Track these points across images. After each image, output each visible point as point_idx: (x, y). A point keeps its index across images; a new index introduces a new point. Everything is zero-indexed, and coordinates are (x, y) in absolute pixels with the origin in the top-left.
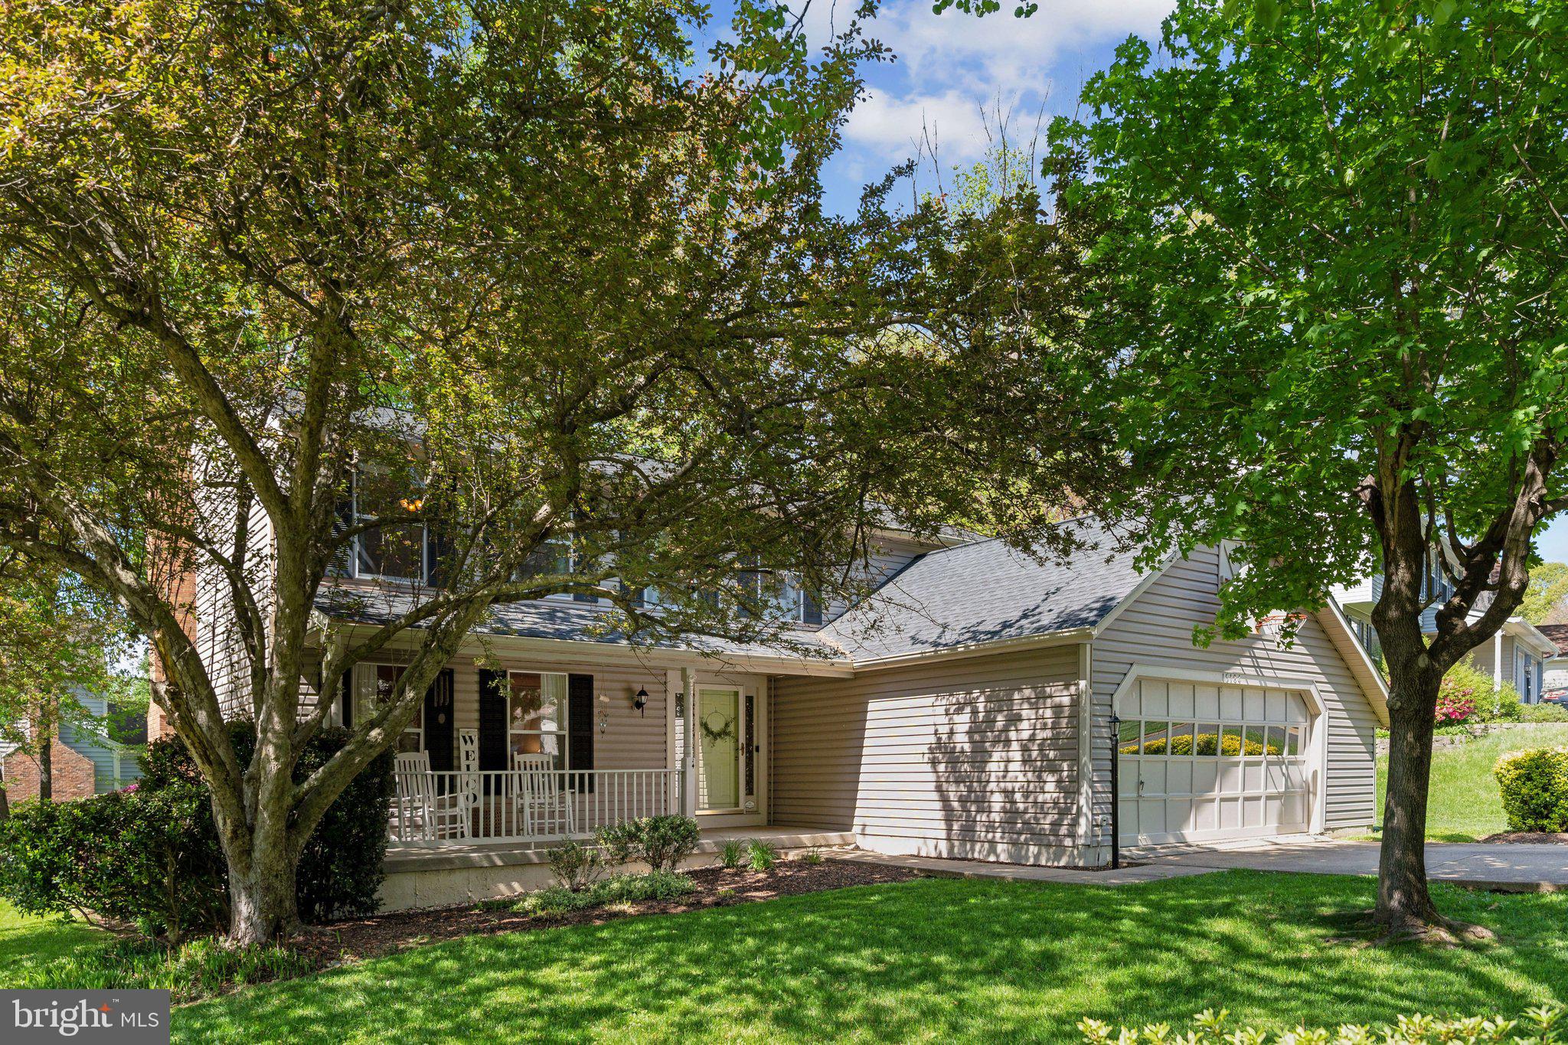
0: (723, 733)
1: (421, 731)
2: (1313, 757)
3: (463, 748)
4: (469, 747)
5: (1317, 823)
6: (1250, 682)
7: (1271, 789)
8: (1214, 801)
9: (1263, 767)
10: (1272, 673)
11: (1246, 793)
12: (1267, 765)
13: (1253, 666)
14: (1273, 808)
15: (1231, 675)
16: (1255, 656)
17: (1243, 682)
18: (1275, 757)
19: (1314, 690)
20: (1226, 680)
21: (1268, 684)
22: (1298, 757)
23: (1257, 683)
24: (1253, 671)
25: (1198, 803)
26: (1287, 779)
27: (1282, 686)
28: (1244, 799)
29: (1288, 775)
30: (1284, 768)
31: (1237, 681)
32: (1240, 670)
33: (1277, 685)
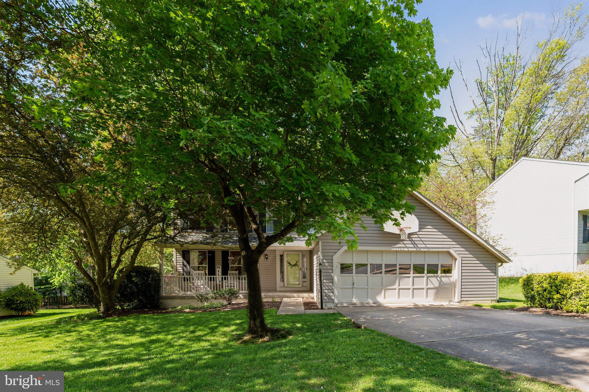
0: (295, 265)
1: (207, 266)
2: (455, 275)
3: (217, 269)
4: (219, 269)
5: (457, 298)
6: (410, 249)
7: (430, 286)
8: (395, 289)
9: (425, 278)
10: (424, 246)
11: (415, 287)
12: (428, 277)
13: (412, 244)
14: (432, 292)
15: (398, 247)
16: (413, 241)
17: (406, 249)
18: (432, 275)
19: (451, 251)
20: (395, 249)
21: (422, 250)
22: (448, 275)
23: (415, 250)
24: (412, 246)
25: (386, 290)
26: (440, 282)
27: (430, 250)
28: (413, 289)
29: (441, 280)
30: (438, 278)
31: (402, 249)
32: (403, 245)
33: (427, 250)
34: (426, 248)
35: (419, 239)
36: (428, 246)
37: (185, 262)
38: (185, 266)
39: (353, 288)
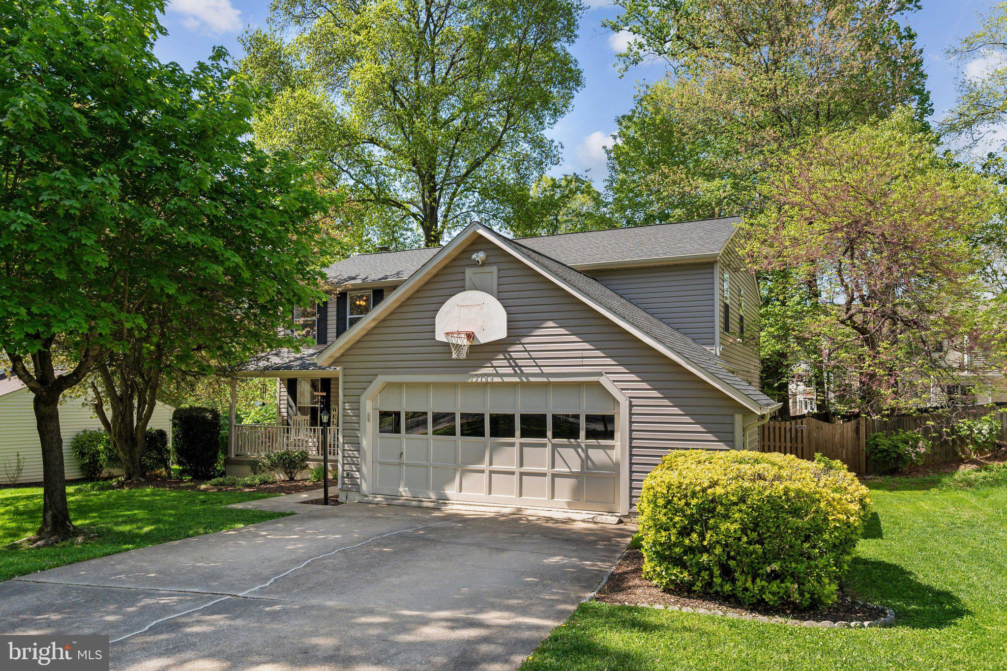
2: (620, 443)
3: (333, 413)
5: (621, 505)
6: (506, 379)
7: (561, 469)
8: (482, 472)
9: (548, 450)
10: (536, 370)
11: (525, 469)
12: (555, 447)
13: (511, 366)
14: (565, 486)
15: (482, 375)
16: (511, 358)
17: (497, 380)
18: (565, 441)
19: (604, 381)
20: (474, 380)
21: (532, 379)
22: (603, 442)
23: (517, 380)
24: (510, 371)
25: (464, 472)
26: (586, 460)
27: (552, 380)
28: (522, 474)
29: (588, 457)
30: (580, 450)
31: (489, 380)
32: (490, 371)
33: (545, 380)
34: (542, 374)
35: (526, 355)
36: (546, 370)
37: (290, 399)
38: (291, 407)
39: (400, 464)
